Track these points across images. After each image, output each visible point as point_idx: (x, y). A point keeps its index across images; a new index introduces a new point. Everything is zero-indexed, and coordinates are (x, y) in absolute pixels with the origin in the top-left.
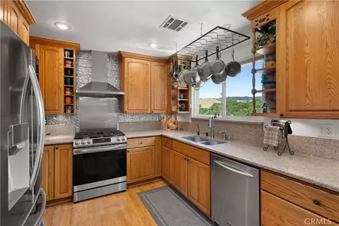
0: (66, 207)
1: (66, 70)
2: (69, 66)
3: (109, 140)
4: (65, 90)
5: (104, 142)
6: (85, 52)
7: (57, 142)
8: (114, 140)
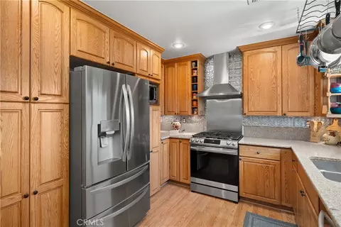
0: (185, 191)
1: (193, 77)
2: (195, 74)
3: (218, 142)
4: (193, 96)
5: (213, 143)
6: (210, 58)
7: (183, 137)
8: (223, 143)
